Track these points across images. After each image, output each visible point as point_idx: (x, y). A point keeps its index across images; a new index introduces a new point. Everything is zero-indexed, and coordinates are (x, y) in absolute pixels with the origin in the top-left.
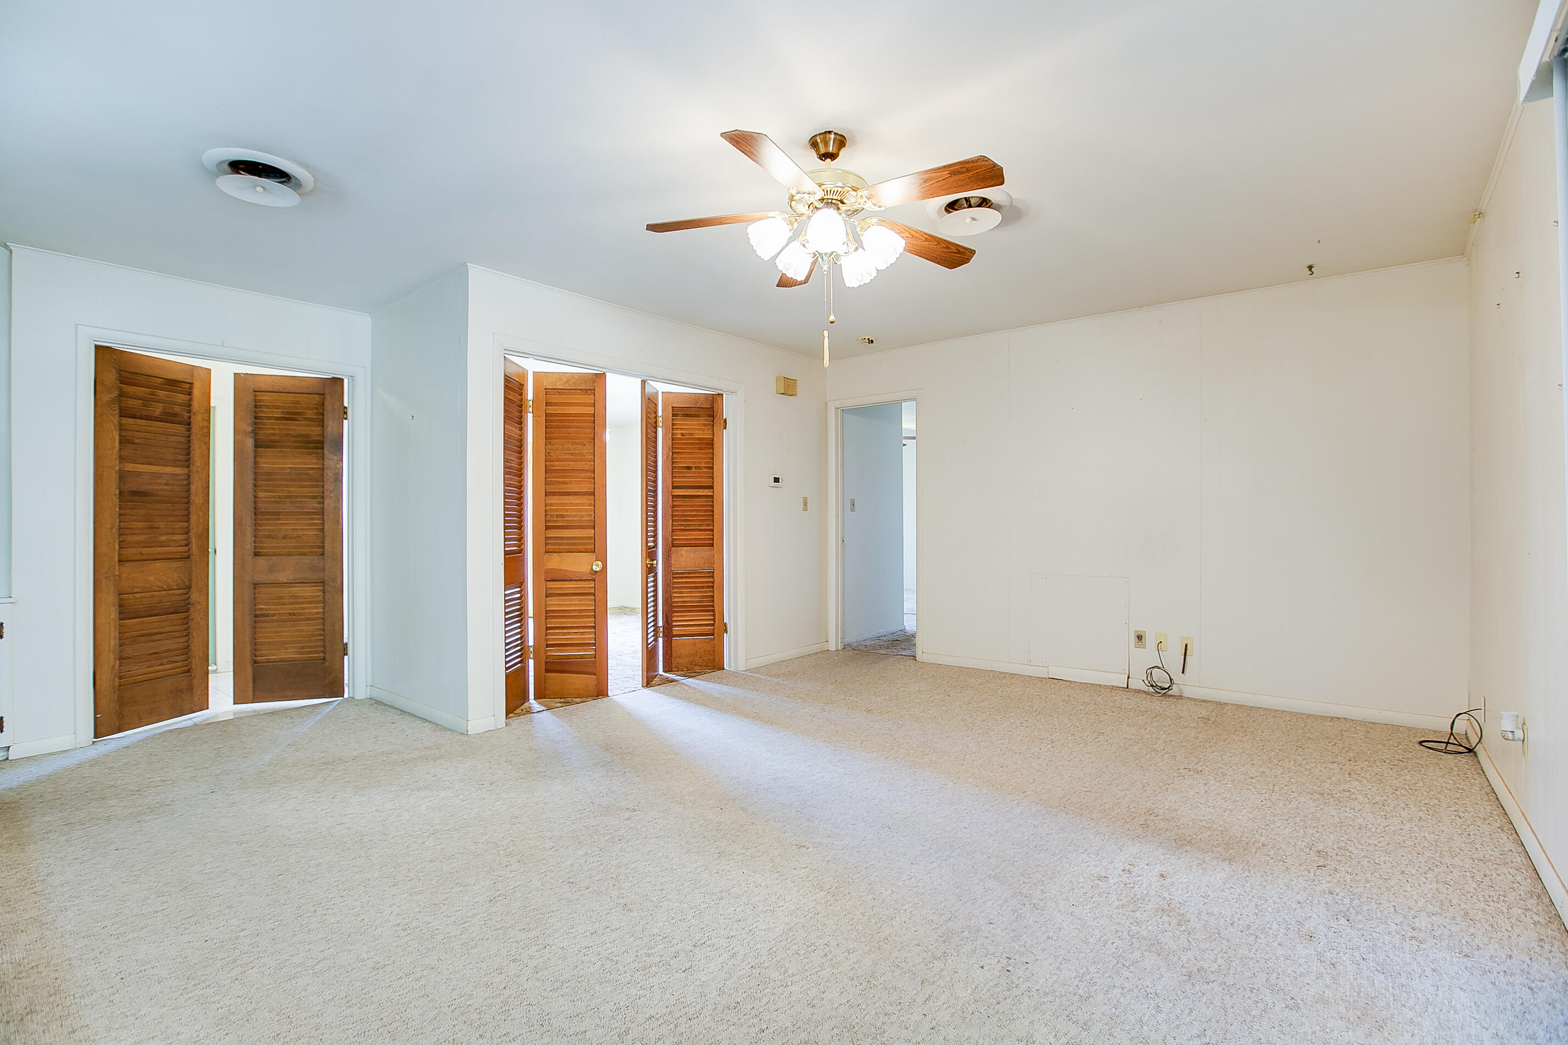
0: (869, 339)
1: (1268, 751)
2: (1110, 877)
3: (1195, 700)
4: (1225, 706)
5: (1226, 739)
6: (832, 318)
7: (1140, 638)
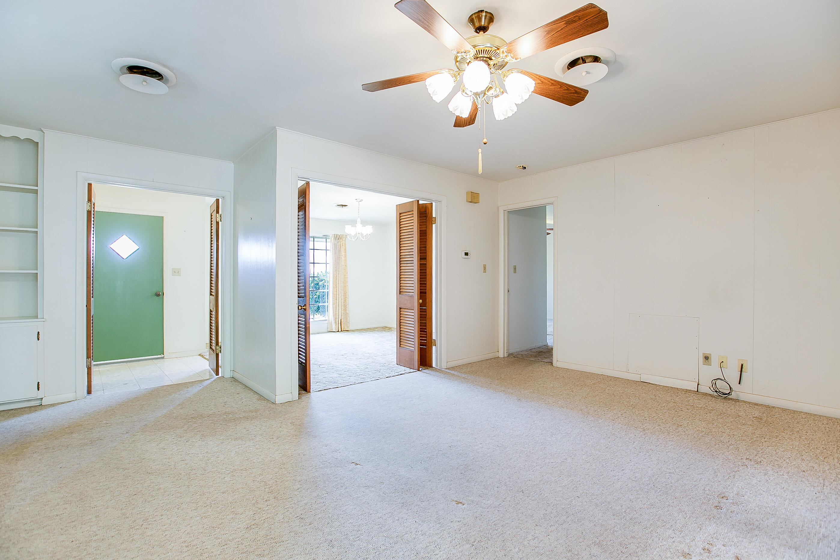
0: (523, 166)
1: (814, 448)
2: (693, 555)
3: (749, 403)
4: (772, 409)
5: (777, 436)
6: (485, 141)
7: (707, 358)
